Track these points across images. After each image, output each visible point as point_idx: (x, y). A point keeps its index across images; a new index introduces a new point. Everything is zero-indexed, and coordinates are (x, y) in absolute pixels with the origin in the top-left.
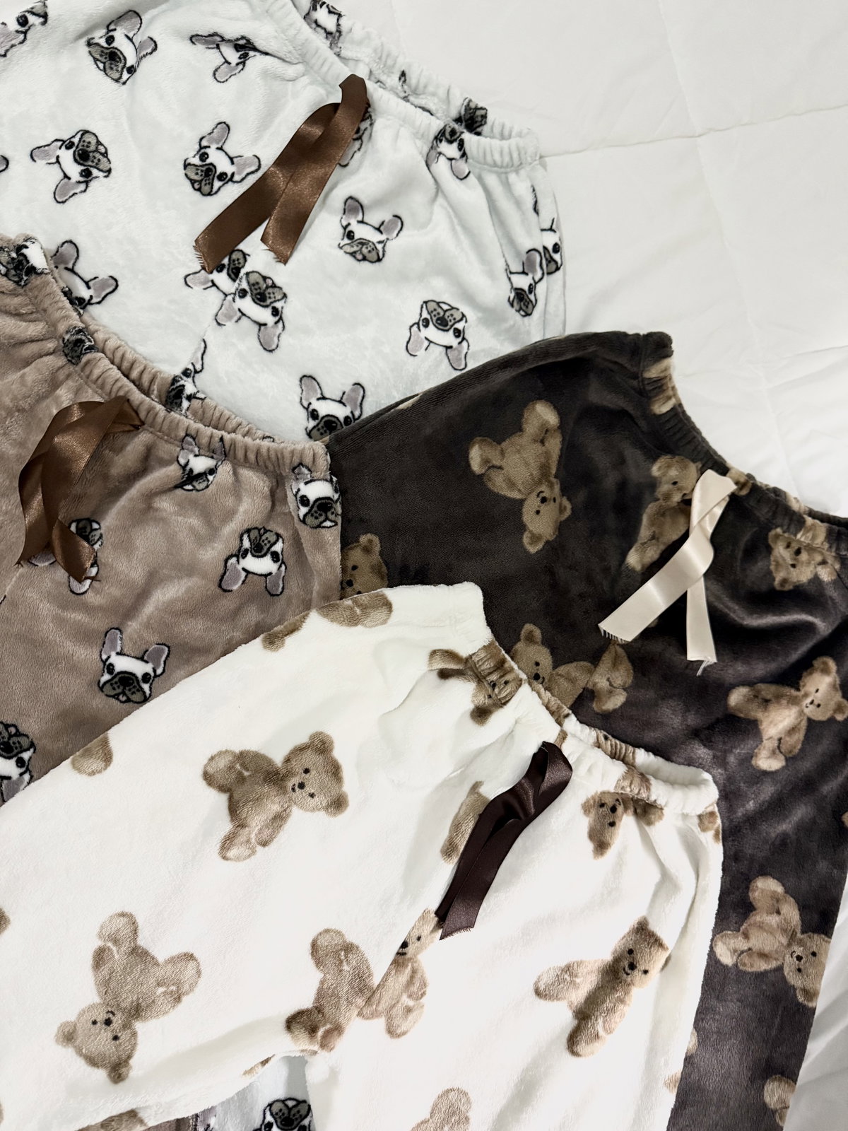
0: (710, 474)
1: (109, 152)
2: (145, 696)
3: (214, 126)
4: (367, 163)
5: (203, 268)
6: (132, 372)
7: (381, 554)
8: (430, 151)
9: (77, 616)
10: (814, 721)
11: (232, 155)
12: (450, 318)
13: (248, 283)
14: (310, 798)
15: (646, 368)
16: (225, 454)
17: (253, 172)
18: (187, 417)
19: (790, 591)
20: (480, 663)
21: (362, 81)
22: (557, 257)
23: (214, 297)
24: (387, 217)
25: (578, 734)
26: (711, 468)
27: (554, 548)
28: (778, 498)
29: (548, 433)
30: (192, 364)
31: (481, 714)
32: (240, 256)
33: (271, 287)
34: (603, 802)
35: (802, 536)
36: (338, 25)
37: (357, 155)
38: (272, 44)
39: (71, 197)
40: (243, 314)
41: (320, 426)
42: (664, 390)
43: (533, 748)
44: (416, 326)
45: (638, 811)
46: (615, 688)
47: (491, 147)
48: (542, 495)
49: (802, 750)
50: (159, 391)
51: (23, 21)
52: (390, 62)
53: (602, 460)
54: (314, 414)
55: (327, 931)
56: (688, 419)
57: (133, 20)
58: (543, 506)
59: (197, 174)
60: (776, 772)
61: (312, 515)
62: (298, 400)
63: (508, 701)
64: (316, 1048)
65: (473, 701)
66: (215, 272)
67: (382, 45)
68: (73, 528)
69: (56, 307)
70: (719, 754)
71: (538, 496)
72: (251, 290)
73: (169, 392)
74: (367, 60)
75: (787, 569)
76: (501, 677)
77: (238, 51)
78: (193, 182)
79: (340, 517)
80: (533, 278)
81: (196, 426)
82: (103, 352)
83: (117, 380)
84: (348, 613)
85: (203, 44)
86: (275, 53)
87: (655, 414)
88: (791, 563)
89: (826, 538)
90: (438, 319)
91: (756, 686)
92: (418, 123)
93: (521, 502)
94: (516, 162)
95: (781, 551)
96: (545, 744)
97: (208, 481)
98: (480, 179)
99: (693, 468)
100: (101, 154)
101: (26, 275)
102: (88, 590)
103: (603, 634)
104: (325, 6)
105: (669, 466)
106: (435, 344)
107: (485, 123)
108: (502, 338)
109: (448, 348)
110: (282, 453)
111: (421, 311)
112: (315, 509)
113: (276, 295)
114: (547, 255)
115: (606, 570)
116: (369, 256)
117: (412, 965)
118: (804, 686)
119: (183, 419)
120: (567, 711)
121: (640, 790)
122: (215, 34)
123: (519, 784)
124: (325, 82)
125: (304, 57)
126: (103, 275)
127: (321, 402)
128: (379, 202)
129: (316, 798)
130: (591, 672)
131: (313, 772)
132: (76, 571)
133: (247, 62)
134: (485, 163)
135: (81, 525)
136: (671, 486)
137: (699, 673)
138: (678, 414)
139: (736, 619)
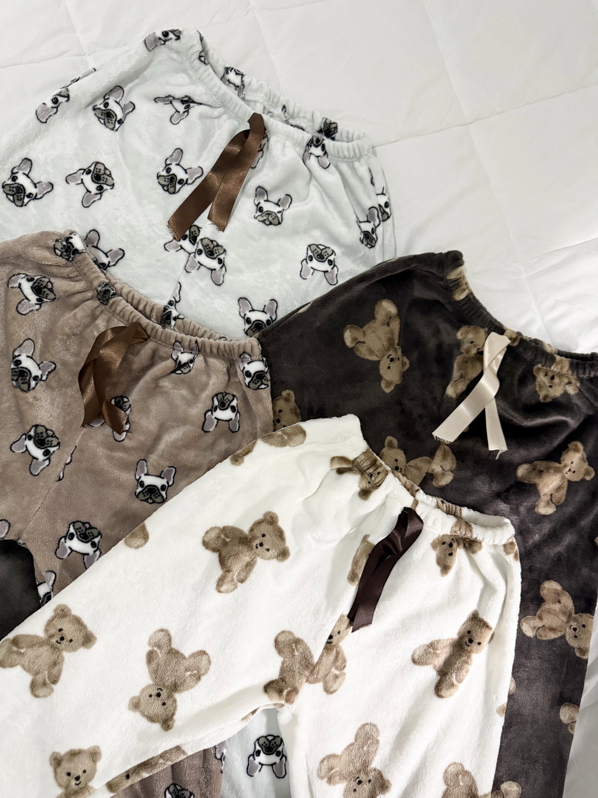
0: (493, 335)
1: (112, 174)
2: (164, 499)
3: (173, 152)
4: (267, 164)
5: (174, 238)
6: (139, 306)
7: (296, 401)
8: (304, 153)
9: (120, 455)
10: (572, 482)
11: (185, 168)
12: (325, 254)
13: (203, 245)
14: (267, 552)
15: (447, 274)
16: (199, 350)
17: (199, 177)
18: (174, 330)
19: (550, 402)
20: (362, 463)
21: (260, 116)
22: (387, 210)
23: (182, 256)
24: (282, 196)
25: (425, 501)
26: (494, 331)
27: (401, 389)
28: (537, 346)
29: (391, 319)
30: (174, 297)
31: (365, 494)
32: (196, 229)
33: (216, 246)
34: (444, 541)
35: (554, 367)
36: (242, 81)
37: (261, 161)
38: (204, 98)
39: (92, 203)
40: (201, 265)
41: (252, 327)
42: (461, 286)
43: (398, 512)
44: (305, 261)
45: (466, 545)
46: (446, 471)
47: (342, 148)
48: (391, 357)
49: (566, 500)
50: (156, 316)
51: (55, 101)
52: (275, 100)
53: (426, 333)
54: (248, 321)
55: (283, 632)
56: (477, 301)
57: (119, 91)
58: (392, 363)
59: (165, 181)
60: (551, 515)
61: (253, 382)
62: (238, 313)
63: (380, 485)
64: (283, 702)
65: (359, 486)
66: (182, 240)
67: (270, 91)
68: (113, 402)
69: (92, 271)
70: (514, 507)
71: (388, 357)
72: (205, 250)
73: (162, 316)
74: (261, 101)
75: (547, 389)
76: (375, 470)
77: (183, 104)
78: (163, 186)
79: (269, 382)
80: (374, 225)
81: (181, 335)
82: (121, 296)
83: (131, 313)
84: (280, 439)
85: (162, 102)
86: (206, 103)
87: (456, 301)
88: (549, 385)
89: (569, 368)
90: (318, 255)
91: (534, 463)
92: (296, 137)
93: (378, 362)
94: (358, 155)
95: (542, 378)
96: (406, 509)
97: (190, 367)
98: (336, 167)
99: (482, 332)
100: (108, 175)
101: (73, 255)
102: (125, 438)
103: (435, 439)
104: (233, 70)
105: (468, 332)
106: (318, 270)
107: (337, 132)
108: (358, 262)
109: (325, 272)
110: (233, 347)
111: (307, 251)
112: (255, 378)
113: (220, 251)
114: (382, 210)
115: (434, 399)
116: (273, 222)
117: (336, 649)
118: (563, 460)
119: (173, 332)
120: (417, 487)
121: (466, 532)
122: (169, 96)
123: (392, 533)
124: (237, 117)
125: (223, 103)
126: (115, 249)
127: (252, 313)
128: (276, 188)
129: (270, 551)
130: (430, 463)
131: (267, 536)
132: (117, 428)
133: (190, 111)
134: (339, 157)
135: (117, 400)
136: (470, 344)
137: (497, 458)
138: (471, 300)
139: (518, 422)
